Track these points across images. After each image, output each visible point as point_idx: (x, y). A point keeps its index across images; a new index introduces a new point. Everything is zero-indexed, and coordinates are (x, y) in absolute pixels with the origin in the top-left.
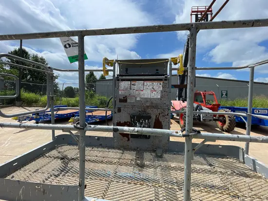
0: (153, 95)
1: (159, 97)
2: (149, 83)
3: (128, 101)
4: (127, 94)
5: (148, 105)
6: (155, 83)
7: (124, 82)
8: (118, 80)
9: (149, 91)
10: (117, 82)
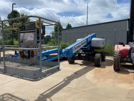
0: (31, 39)
1: (33, 40)
2: (29, 33)
3: (23, 42)
4: (23, 39)
5: (30, 43)
6: (32, 33)
7: (22, 33)
8: (20, 33)
9: (30, 37)
10: (19, 33)
